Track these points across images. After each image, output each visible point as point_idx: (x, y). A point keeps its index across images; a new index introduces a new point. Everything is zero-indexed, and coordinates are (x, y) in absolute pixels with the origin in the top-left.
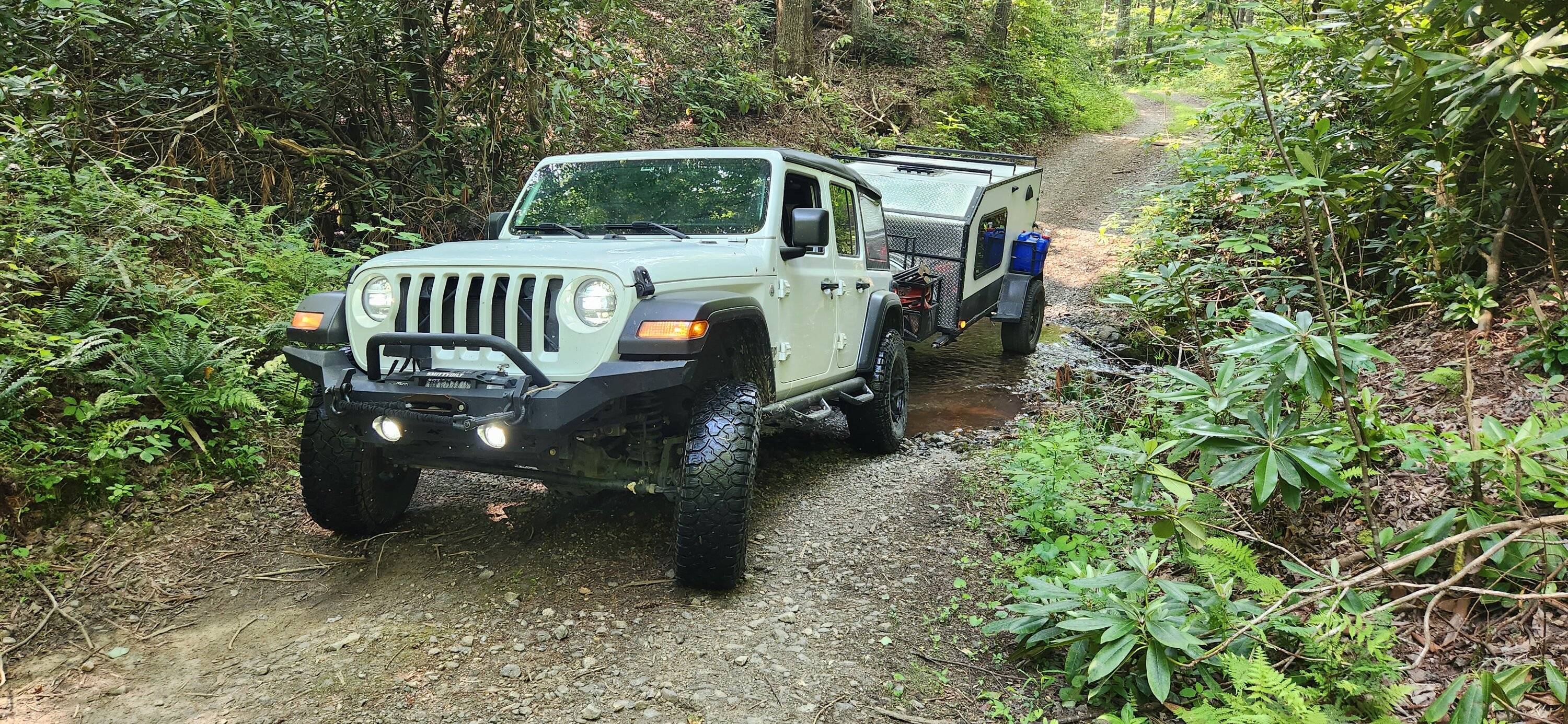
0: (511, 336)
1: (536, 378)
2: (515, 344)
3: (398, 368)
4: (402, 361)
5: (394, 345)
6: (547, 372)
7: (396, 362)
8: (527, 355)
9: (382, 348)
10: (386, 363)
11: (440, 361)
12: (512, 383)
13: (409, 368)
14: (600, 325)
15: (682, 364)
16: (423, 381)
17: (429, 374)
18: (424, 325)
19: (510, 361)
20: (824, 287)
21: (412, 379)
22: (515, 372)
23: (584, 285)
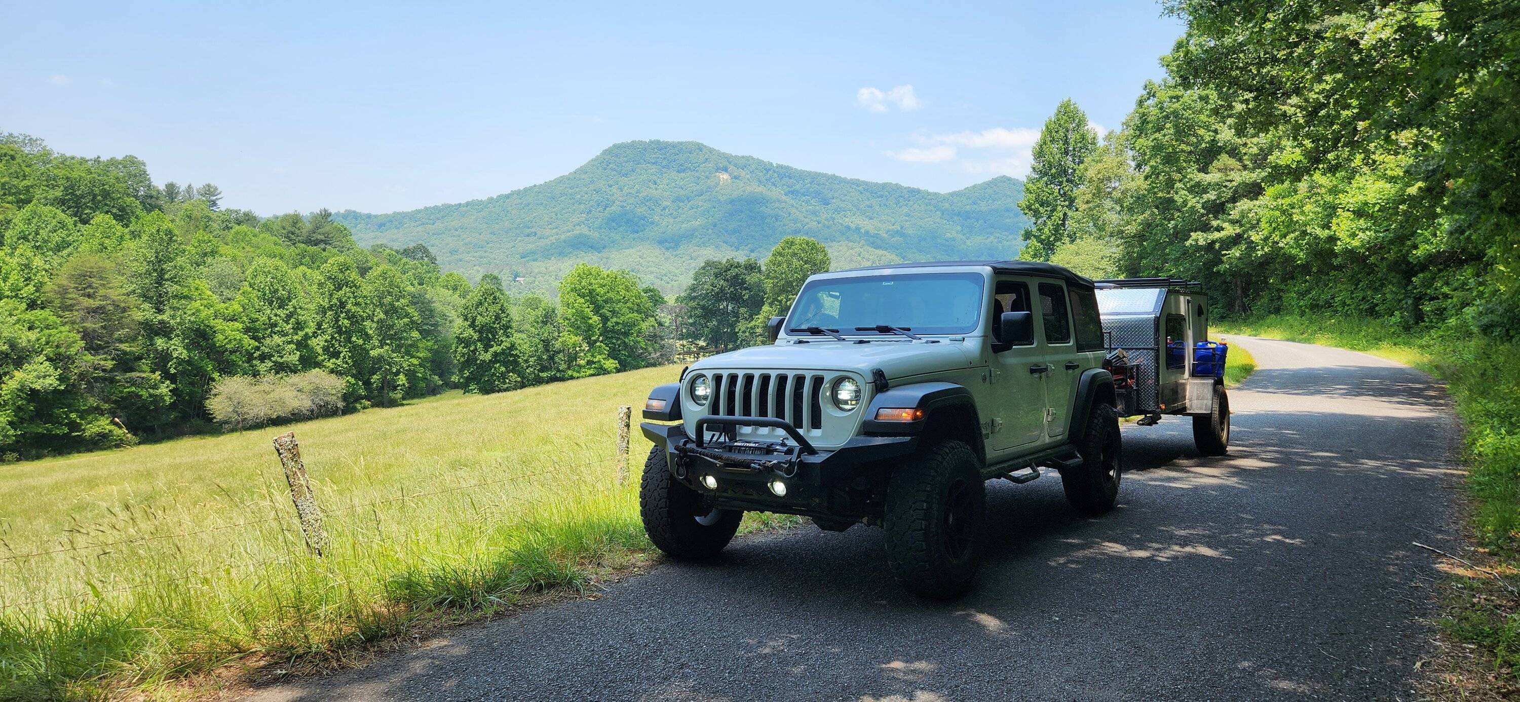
0: (788, 419)
1: (807, 448)
2: (792, 425)
3: (715, 439)
4: (717, 434)
5: (713, 425)
6: (813, 444)
7: (714, 435)
8: (801, 431)
9: (705, 425)
10: (707, 436)
11: (742, 435)
12: (790, 451)
13: (722, 439)
14: (850, 410)
15: (908, 439)
16: (731, 449)
17: (736, 444)
18: (731, 411)
19: (789, 436)
20: (1032, 371)
21: (725, 447)
22: (792, 443)
23: (837, 383)
